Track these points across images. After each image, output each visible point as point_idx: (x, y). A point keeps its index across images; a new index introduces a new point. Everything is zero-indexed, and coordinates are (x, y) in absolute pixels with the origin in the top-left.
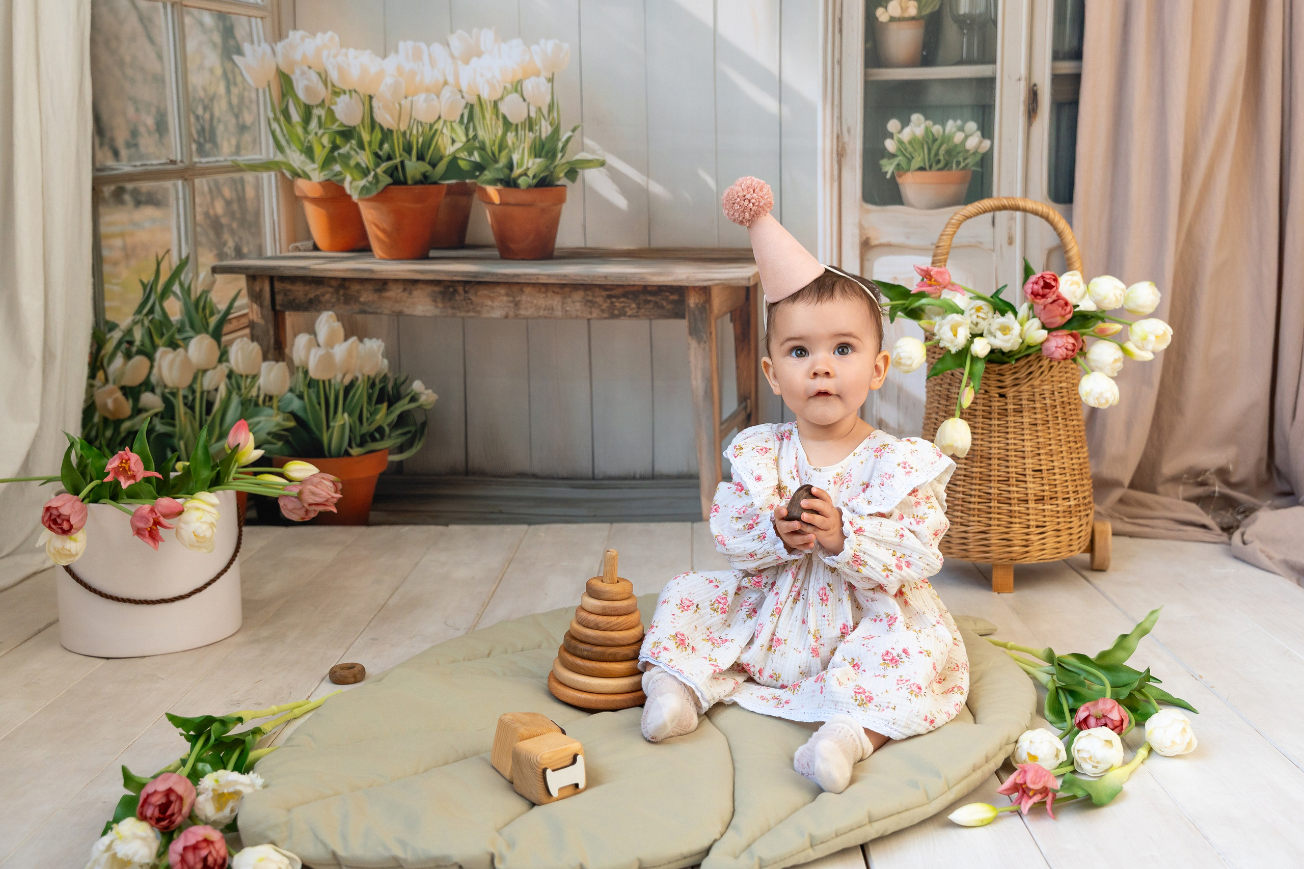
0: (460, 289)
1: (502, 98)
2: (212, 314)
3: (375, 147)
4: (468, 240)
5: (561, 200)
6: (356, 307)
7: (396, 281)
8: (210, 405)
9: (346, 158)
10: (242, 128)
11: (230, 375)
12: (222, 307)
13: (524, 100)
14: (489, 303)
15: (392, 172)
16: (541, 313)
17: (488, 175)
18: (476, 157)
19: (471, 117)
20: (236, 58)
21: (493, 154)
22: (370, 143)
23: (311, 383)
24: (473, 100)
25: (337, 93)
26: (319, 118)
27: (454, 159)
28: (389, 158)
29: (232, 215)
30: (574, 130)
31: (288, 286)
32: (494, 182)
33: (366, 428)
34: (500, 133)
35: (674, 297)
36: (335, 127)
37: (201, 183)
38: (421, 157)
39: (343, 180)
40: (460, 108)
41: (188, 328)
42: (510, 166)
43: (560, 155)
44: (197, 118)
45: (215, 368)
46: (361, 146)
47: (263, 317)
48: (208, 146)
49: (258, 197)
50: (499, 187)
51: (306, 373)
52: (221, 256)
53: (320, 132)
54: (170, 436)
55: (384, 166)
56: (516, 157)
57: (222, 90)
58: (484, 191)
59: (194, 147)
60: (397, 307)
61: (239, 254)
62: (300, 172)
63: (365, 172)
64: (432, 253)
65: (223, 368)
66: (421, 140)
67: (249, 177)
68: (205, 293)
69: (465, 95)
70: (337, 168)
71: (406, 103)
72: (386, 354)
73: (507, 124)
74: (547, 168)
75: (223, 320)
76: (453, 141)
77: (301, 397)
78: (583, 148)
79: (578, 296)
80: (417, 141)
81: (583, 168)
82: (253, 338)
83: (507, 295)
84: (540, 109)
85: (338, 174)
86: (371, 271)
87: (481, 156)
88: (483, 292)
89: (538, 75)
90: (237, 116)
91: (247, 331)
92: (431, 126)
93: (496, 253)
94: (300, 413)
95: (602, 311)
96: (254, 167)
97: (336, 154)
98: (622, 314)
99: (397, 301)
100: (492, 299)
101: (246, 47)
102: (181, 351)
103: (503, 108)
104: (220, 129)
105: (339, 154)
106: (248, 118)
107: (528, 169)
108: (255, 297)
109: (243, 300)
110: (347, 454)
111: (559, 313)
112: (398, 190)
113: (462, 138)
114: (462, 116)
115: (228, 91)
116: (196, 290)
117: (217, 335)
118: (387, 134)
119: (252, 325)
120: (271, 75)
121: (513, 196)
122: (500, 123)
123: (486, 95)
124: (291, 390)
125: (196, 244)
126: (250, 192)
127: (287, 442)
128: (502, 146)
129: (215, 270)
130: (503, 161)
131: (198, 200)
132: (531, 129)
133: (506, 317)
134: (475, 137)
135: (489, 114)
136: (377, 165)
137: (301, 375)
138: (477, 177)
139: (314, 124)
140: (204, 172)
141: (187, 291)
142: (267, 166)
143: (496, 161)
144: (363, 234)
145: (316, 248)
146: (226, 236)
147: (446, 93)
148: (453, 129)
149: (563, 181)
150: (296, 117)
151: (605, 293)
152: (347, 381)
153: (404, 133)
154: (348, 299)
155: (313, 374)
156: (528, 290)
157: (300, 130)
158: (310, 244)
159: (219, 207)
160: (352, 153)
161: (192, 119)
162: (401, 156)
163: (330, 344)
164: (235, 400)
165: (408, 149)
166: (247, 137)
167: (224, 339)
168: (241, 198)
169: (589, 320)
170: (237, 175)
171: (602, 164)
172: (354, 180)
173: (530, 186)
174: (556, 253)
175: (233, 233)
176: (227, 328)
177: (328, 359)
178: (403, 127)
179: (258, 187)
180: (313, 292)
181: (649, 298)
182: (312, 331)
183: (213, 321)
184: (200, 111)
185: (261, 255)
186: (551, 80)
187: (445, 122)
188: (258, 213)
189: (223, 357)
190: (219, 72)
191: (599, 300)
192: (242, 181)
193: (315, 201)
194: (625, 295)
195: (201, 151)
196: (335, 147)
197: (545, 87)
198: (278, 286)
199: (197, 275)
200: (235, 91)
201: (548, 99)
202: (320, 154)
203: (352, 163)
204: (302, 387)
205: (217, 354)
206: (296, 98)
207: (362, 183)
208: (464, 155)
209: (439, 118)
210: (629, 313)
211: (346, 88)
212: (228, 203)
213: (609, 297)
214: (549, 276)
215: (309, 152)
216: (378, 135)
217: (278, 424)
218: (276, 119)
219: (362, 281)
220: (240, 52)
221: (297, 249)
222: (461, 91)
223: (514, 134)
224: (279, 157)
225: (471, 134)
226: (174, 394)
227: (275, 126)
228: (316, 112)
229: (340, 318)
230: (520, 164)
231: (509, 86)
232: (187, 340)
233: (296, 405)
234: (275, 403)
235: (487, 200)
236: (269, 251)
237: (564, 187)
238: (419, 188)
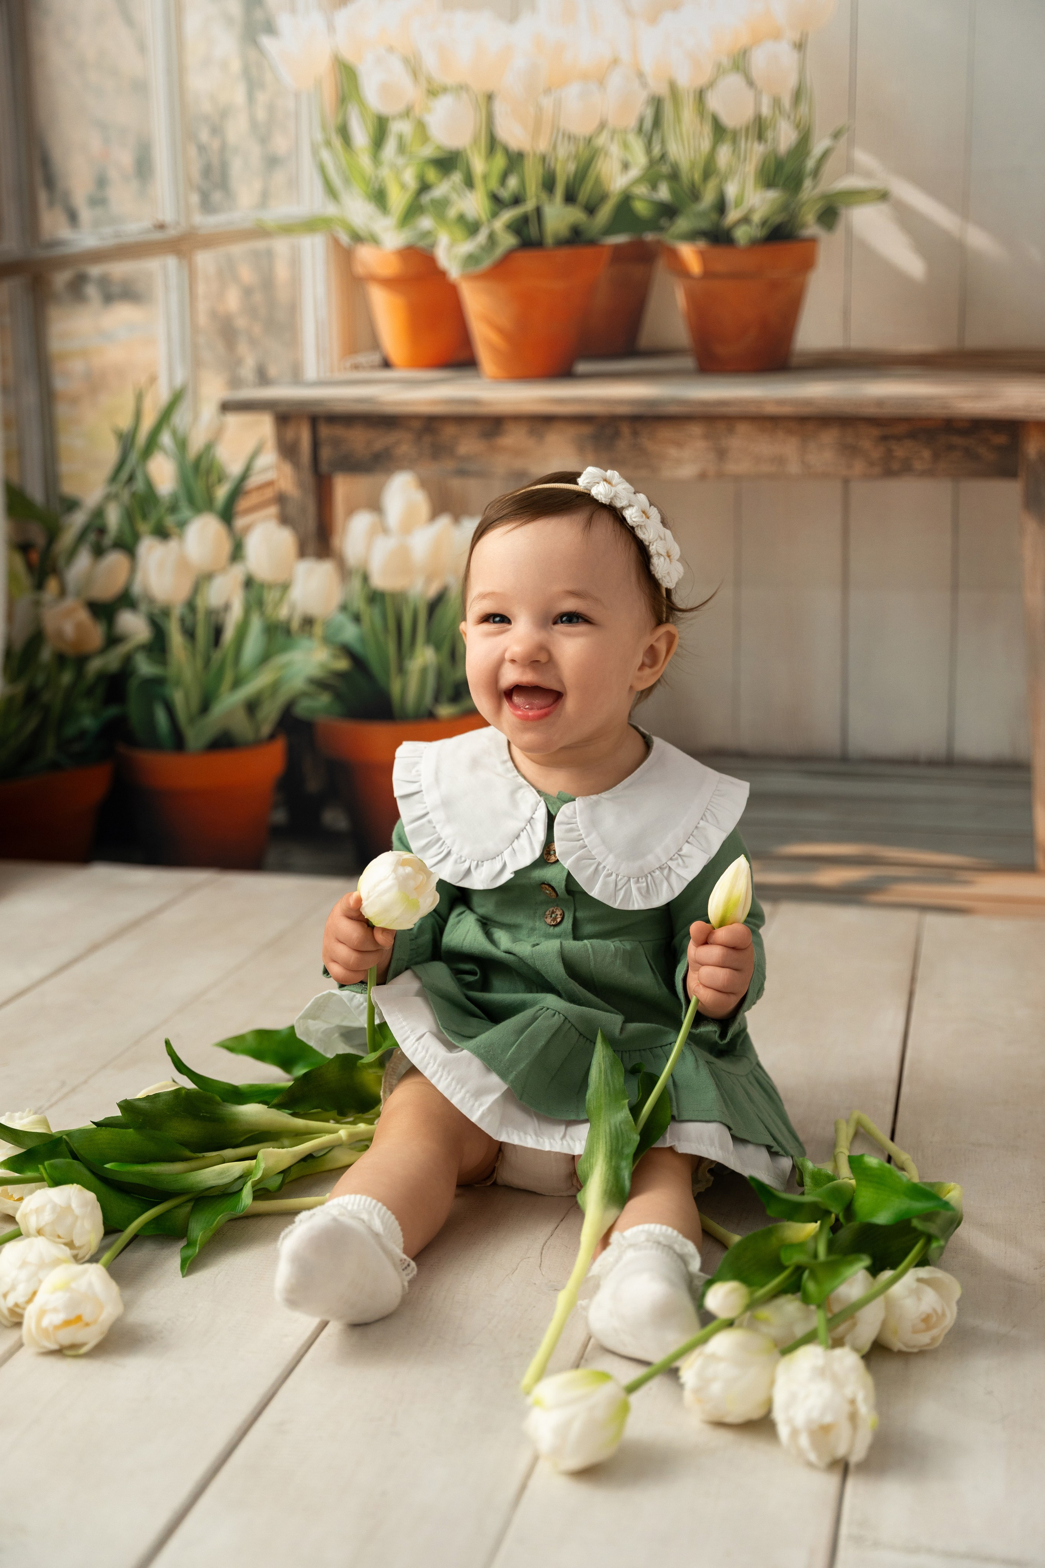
0: (626, 430)
1: (712, 84)
2: (220, 480)
3: (494, 184)
4: (645, 340)
5: (807, 264)
6: (449, 465)
7: (518, 418)
8: (218, 632)
9: (441, 206)
10: (272, 162)
11: (249, 583)
12: (235, 469)
13: (751, 83)
14: (673, 452)
15: (519, 227)
16: (766, 468)
17: (683, 224)
18: (664, 193)
19: (657, 122)
20: (266, 41)
21: (693, 185)
22: (485, 177)
23: (375, 597)
24: (662, 90)
25: (433, 92)
26: (400, 138)
27: (626, 199)
28: (517, 200)
29: (251, 311)
30: (836, 136)
31: (339, 431)
32: (692, 236)
34: (706, 145)
35: (1001, 439)
36: (428, 151)
37: (205, 260)
38: (570, 198)
39: (433, 245)
40: (640, 107)
41: (183, 504)
42: (721, 207)
43: (808, 183)
44: (202, 149)
45: (223, 570)
46: (469, 182)
47: (300, 484)
48: (217, 196)
49: (296, 281)
50: (702, 244)
51: (365, 578)
52: (235, 382)
53: (401, 161)
54: (158, 682)
55: (508, 215)
56: (731, 190)
57: (239, 96)
58: (674, 254)
59: (195, 199)
60: (519, 464)
61: (263, 378)
62: (362, 233)
63: (472, 228)
64: (582, 367)
65: (237, 573)
66: (572, 167)
67: (281, 246)
68: (209, 447)
69: (651, 81)
70: (426, 223)
71: (547, 103)
73: (719, 131)
74: (785, 207)
75: (238, 492)
76: (626, 166)
77: (357, 618)
78: (850, 167)
79: (830, 436)
80: (565, 170)
81: (849, 205)
82: (284, 520)
83: (706, 437)
84: (776, 103)
85: (427, 234)
86: (475, 402)
87: (673, 191)
88: (666, 432)
89: (776, 36)
90: (264, 140)
91: (273, 510)
92: (589, 141)
93: (688, 362)
94: (357, 647)
95: (872, 464)
96: (289, 229)
97: (426, 199)
98: (906, 469)
99: (518, 453)
100: (679, 445)
101: (284, 21)
102: (173, 544)
103: (715, 103)
104: (236, 166)
105: (433, 201)
106: (281, 144)
107: (751, 211)
108: (287, 450)
109: (269, 458)
110: (431, 715)
111: (794, 468)
112: (527, 259)
113: (640, 160)
114: (641, 121)
115: (251, 98)
116: (196, 444)
117: (227, 515)
118: (515, 160)
119: (281, 499)
120: (322, 65)
121: (724, 260)
122: (707, 129)
123: (686, 80)
124: (344, 608)
125: (196, 364)
126: (282, 272)
127: (338, 696)
128: (709, 170)
129: (226, 407)
130: (709, 197)
131: (201, 289)
132: (760, 137)
133: (703, 476)
134: (663, 157)
135: (688, 113)
136: (494, 215)
137: (356, 583)
138: (661, 229)
139: (390, 148)
140: (210, 241)
141: (182, 444)
142: (310, 225)
143: (695, 195)
144: (464, 339)
145: (386, 364)
146: (243, 348)
147: (615, 81)
148: (626, 145)
149: (812, 229)
150: (361, 137)
151: (876, 432)
152: (432, 591)
153: (543, 158)
154: (438, 451)
155: (380, 581)
156: (742, 428)
157: (365, 160)
158: (376, 358)
159: (233, 301)
160: (454, 196)
161: (193, 151)
162: (538, 197)
163: (407, 528)
164: (256, 626)
165: (549, 184)
166: (279, 177)
167: (240, 523)
168: (268, 283)
169: (846, 481)
170: (260, 244)
171: (883, 196)
172: (452, 245)
173: (755, 243)
174: (795, 361)
175: (253, 342)
176: (243, 504)
177: (402, 555)
178: (543, 146)
179: (295, 262)
180: (381, 440)
181: (957, 440)
182: (375, 506)
183: (222, 493)
184: (204, 136)
185: (297, 378)
186: (800, 46)
187: (613, 133)
188: (294, 309)
189: (237, 553)
190: (236, 66)
191: (866, 444)
192: (269, 254)
193: (389, 283)
194: (913, 435)
195: (207, 206)
196: (424, 187)
197: (788, 58)
198: (325, 431)
199: (196, 416)
200: (262, 98)
201: (792, 81)
202: (398, 199)
203: (452, 213)
204: (359, 603)
205: (227, 547)
206: (362, 104)
207: (467, 247)
208: (642, 190)
209: (602, 126)
210: (918, 465)
211: (449, 81)
212: (247, 292)
213: (885, 438)
214: (781, 402)
215: (379, 198)
216: (500, 162)
217: (322, 666)
218: (328, 144)
219: (462, 420)
220: (270, 28)
221: (356, 367)
222: (641, 75)
223: (731, 149)
224: (331, 210)
225: (657, 150)
226: (166, 613)
227: (326, 155)
228: (398, 127)
229: (424, 484)
230: (738, 203)
231: (725, 61)
232: (182, 525)
233: (350, 633)
234: (318, 630)
235: (679, 269)
236: (311, 372)
237: (813, 240)
238: (564, 253)
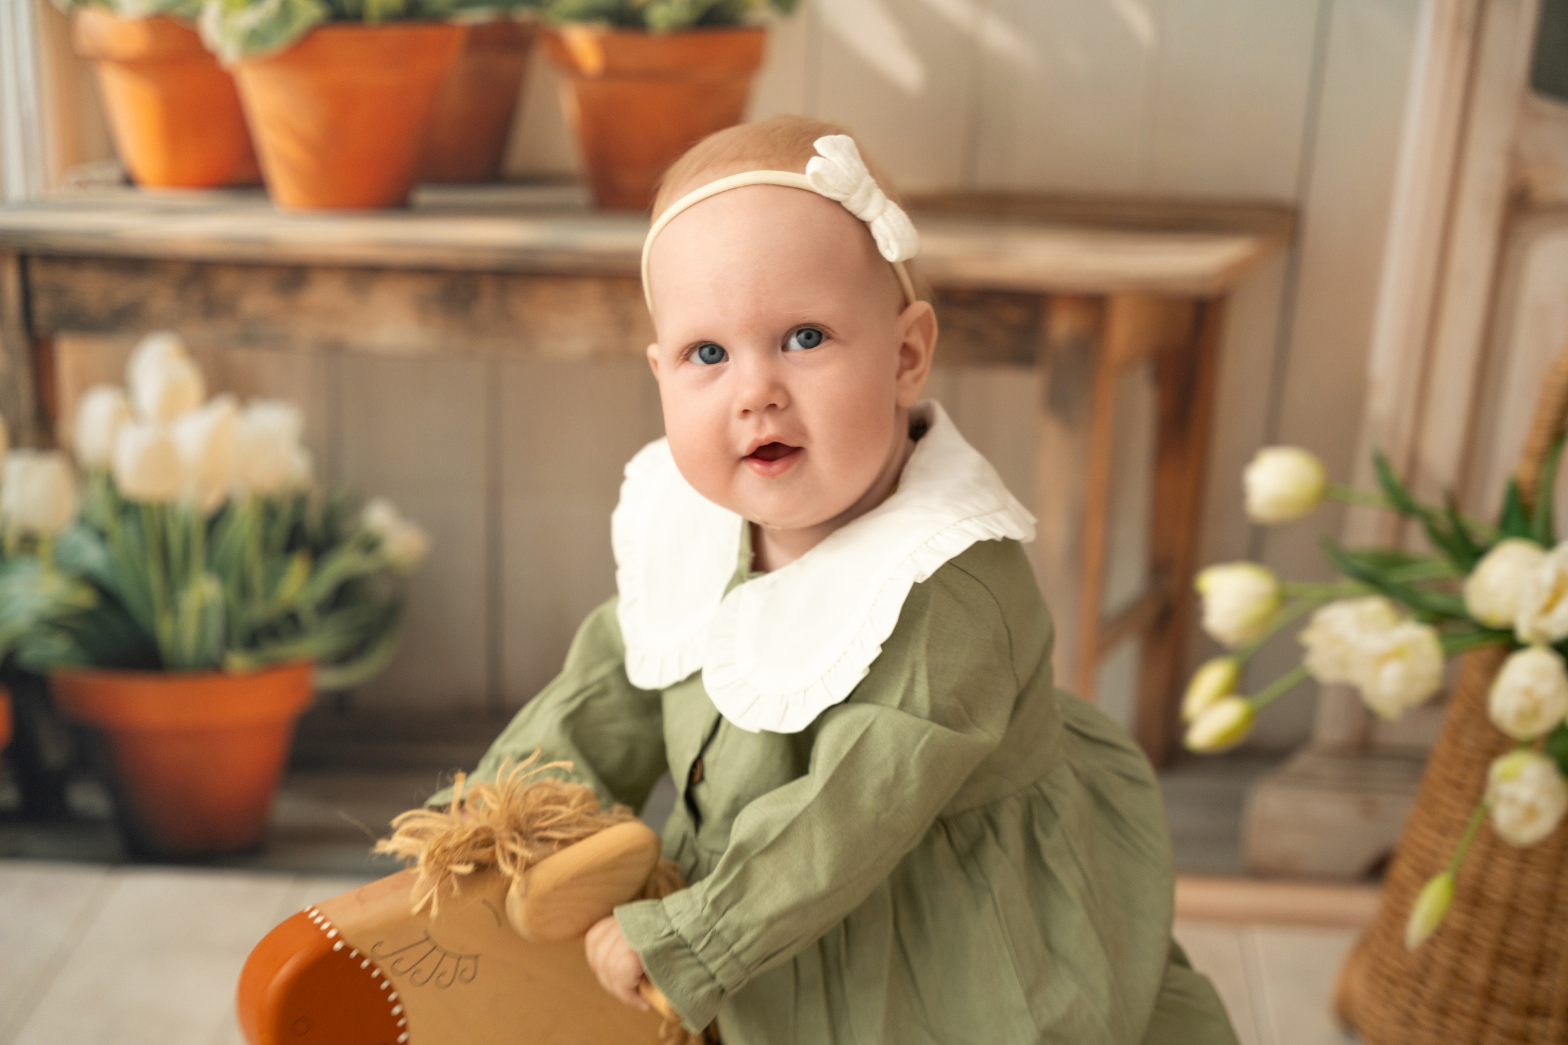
0: (488, 288)
4: (517, 162)
5: (752, 61)
6: (232, 328)
7: (331, 267)
14: (558, 319)
23: (127, 509)
31: (61, 276)
32: (586, 16)
33: (259, 611)
35: (1015, 315)
39: (196, 14)
50: (600, 28)
51: (111, 483)
58: (559, 39)
64: (425, 196)
72: (309, 441)
77: (102, 536)
83: (605, 300)
86: (265, 241)
88: (546, 293)
93: (581, 195)
94: (107, 576)
99: (331, 316)
100: (566, 310)
110: (218, 667)
112: (340, 37)
121: (634, 52)
124: (83, 520)
127: (80, 639)
133: (600, 354)
137: (97, 491)
138: (540, 4)
144: (247, 150)
145: (129, 181)
149: (761, 14)
152: (211, 501)
154: (213, 309)
155: (132, 486)
158: (113, 173)
163: (170, 413)
172: (225, 11)
173: (676, 29)
177: (162, 452)
180: (126, 290)
193: (129, 65)
198: (39, 275)
204: (102, 513)
207: (249, 18)
217: (56, 600)
219: (247, 266)
221: (83, 184)
229: (193, 352)
233: (93, 556)
234: (45, 549)
235: (567, 63)
236: (16, 188)
237: (760, 31)
238: (396, 34)
